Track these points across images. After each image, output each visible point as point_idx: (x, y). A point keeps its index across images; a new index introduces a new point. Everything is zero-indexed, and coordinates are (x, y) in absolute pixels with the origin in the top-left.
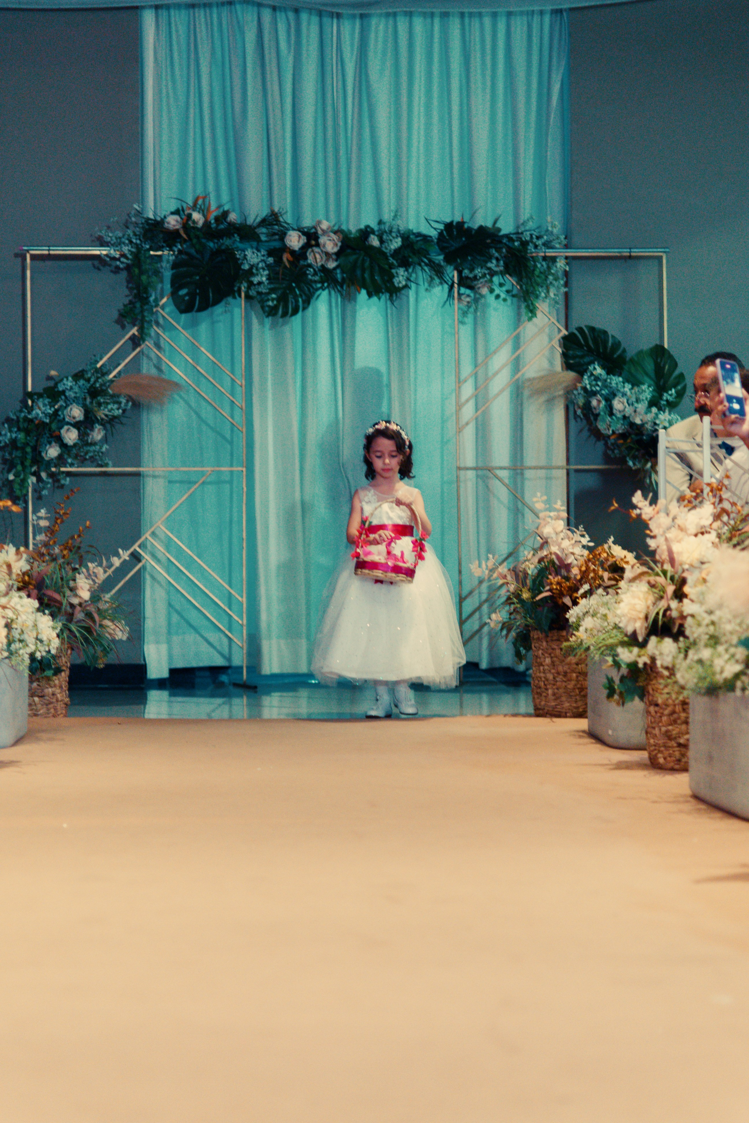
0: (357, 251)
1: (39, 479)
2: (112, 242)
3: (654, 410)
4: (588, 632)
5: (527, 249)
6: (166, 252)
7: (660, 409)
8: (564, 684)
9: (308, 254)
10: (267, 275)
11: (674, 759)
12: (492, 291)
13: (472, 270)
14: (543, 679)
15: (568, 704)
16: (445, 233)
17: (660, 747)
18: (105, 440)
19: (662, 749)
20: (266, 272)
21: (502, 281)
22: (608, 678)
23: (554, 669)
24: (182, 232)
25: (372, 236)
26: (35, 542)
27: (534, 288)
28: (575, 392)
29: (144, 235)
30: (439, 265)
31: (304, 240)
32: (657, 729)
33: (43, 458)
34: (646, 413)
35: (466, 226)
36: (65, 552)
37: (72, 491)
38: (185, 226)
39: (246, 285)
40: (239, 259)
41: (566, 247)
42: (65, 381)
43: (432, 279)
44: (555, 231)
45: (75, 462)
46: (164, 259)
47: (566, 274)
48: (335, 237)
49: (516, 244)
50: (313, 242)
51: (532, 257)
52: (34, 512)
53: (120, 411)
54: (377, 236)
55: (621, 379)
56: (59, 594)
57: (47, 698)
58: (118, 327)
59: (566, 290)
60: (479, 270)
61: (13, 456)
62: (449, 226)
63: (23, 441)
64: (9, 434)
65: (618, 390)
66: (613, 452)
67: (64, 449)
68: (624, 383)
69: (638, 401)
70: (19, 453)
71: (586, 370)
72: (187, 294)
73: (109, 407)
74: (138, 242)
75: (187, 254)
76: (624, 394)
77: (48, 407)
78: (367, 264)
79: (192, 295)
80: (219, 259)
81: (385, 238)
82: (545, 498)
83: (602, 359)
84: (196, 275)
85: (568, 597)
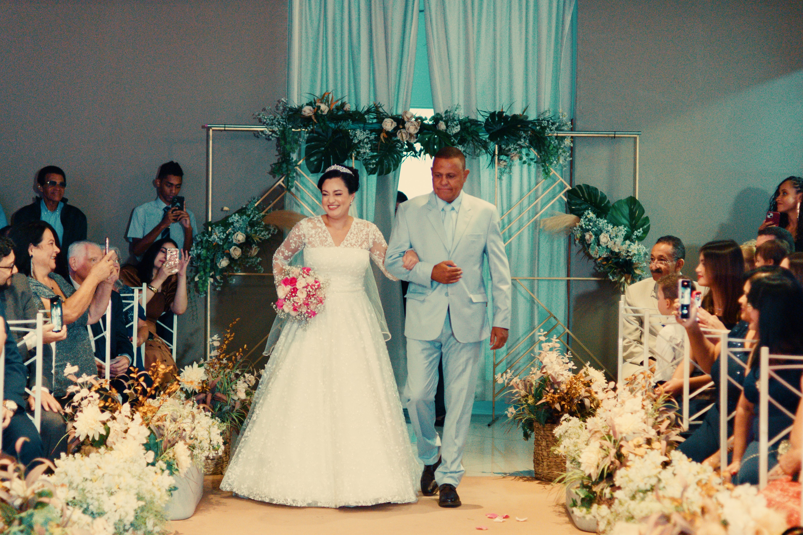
0: (431, 132)
2: (267, 123)
3: (628, 242)
4: (566, 449)
5: (545, 132)
6: (303, 130)
7: (632, 241)
8: (554, 459)
9: (397, 134)
10: (370, 147)
12: (521, 159)
13: (507, 146)
16: (489, 119)
18: (259, 254)
20: (369, 145)
21: (528, 152)
22: (573, 500)
24: (313, 118)
25: (441, 122)
26: (211, 356)
27: (549, 157)
28: (575, 228)
29: (288, 119)
30: (485, 141)
31: (395, 124)
33: (217, 267)
34: (622, 245)
35: (504, 114)
36: (230, 364)
38: (316, 114)
39: (355, 153)
40: (351, 136)
41: (572, 130)
42: (233, 217)
43: (480, 150)
44: (564, 119)
45: (239, 269)
46: (303, 134)
48: (416, 123)
50: (401, 127)
51: (549, 136)
52: (211, 336)
53: (270, 235)
54: (444, 121)
55: (606, 221)
56: (225, 395)
58: (271, 176)
59: (571, 159)
60: (512, 146)
61: (198, 265)
62: (493, 115)
63: (205, 255)
65: (604, 229)
66: (599, 269)
67: (231, 261)
68: (608, 223)
69: (616, 236)
70: (202, 264)
71: (582, 215)
72: (315, 160)
73: (263, 233)
74: (284, 123)
75: (317, 133)
76: (608, 232)
77: (222, 233)
78: (437, 141)
79: (319, 161)
80: (338, 136)
81: (449, 124)
82: (546, 332)
83: (594, 206)
84: (323, 147)
85: (558, 404)
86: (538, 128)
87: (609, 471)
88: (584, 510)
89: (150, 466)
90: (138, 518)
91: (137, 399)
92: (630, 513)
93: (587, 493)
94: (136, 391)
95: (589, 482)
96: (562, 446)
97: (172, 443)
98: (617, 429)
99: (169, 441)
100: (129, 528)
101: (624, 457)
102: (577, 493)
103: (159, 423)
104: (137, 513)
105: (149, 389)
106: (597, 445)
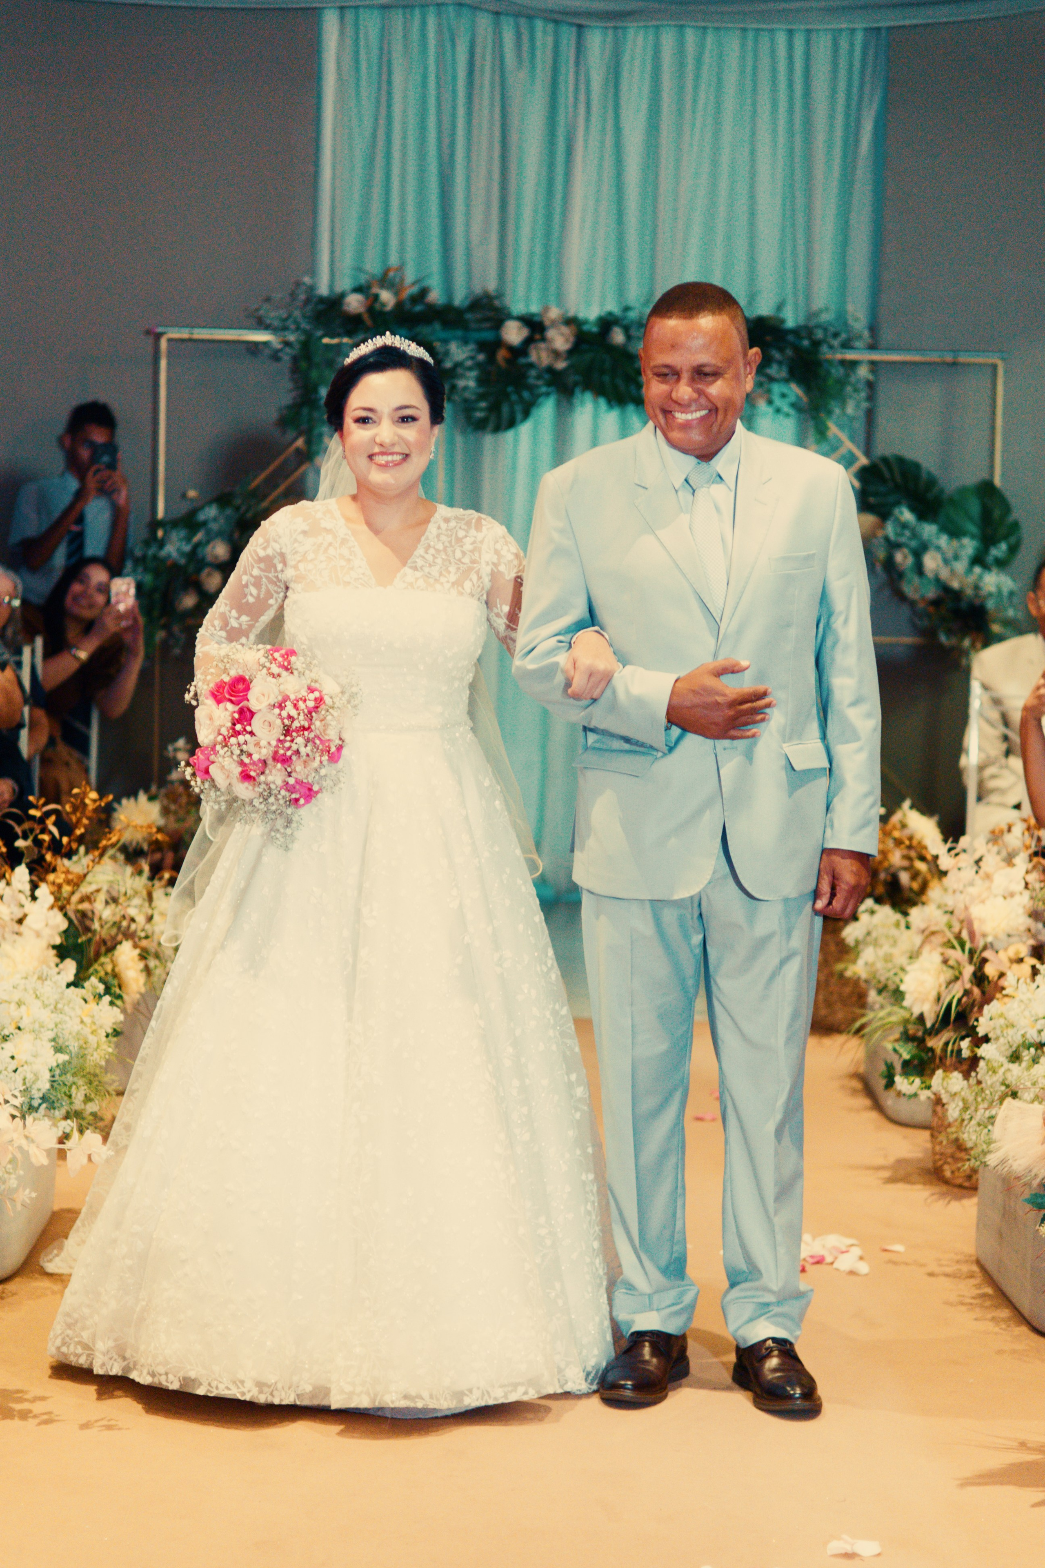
0: (595, 348)
1: (170, 634)
2: (274, 325)
3: (977, 570)
5: (819, 351)
6: (346, 340)
7: (986, 567)
9: (531, 350)
10: (475, 377)
12: (770, 403)
17: (947, 1154)
20: (475, 373)
21: (785, 390)
22: (886, 1064)
24: (366, 317)
25: (615, 329)
27: (826, 402)
28: (874, 540)
29: (316, 319)
31: (525, 333)
33: (175, 608)
34: (968, 574)
38: (371, 310)
40: (439, 353)
41: (872, 347)
42: (207, 510)
44: (858, 325)
46: (343, 348)
47: (870, 385)
48: (565, 330)
49: (806, 343)
50: (538, 337)
51: (826, 362)
54: (622, 328)
55: (935, 527)
59: (869, 405)
63: (151, 585)
65: (931, 543)
66: (921, 620)
67: (203, 598)
68: (940, 531)
69: (956, 557)
70: (144, 600)
71: (890, 514)
74: (308, 327)
76: (938, 548)
77: (184, 543)
78: (608, 365)
81: (634, 332)
83: (913, 498)
87: (960, 1008)
88: (918, 1081)
89: (72, 988)
90: (55, 1085)
91: (42, 858)
92: (1008, 1086)
93: (915, 1051)
94: (38, 843)
95: (918, 1030)
96: (861, 962)
97: (109, 944)
98: (976, 926)
99: (104, 942)
100: (40, 1105)
101: (989, 982)
102: (895, 1050)
103: (85, 906)
104: (53, 1076)
105: (65, 840)
106: (937, 958)
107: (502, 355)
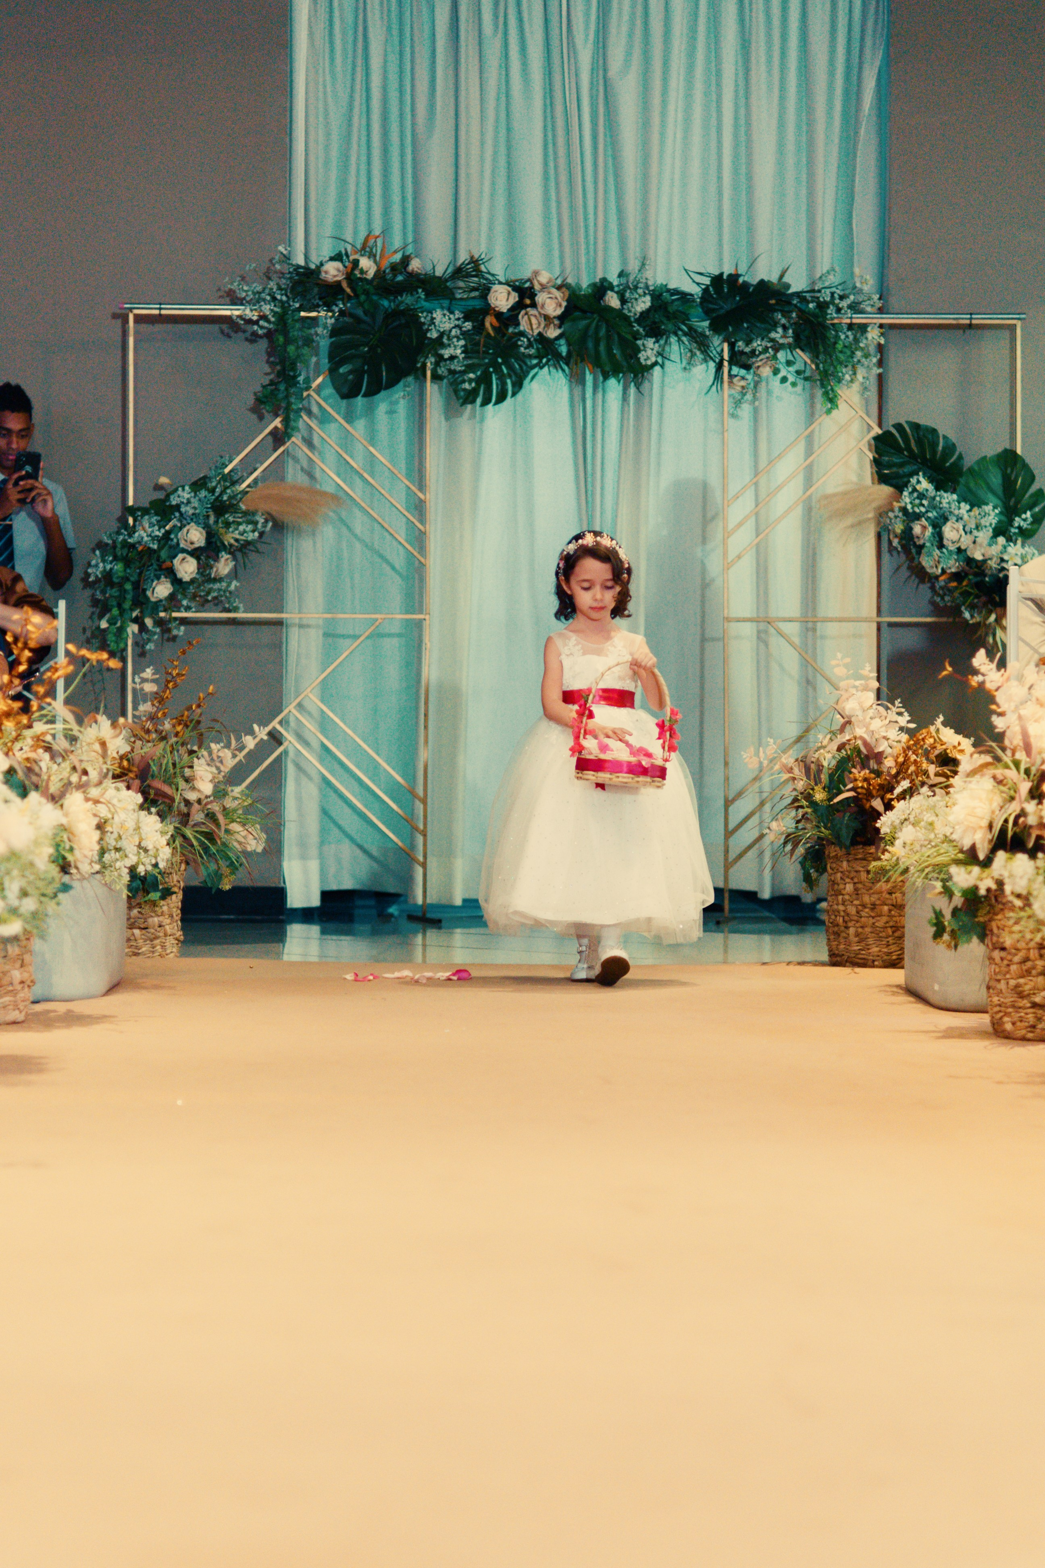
0: (589, 314)
1: (143, 628)
2: (248, 299)
3: (1001, 540)
4: (908, 848)
5: (827, 314)
6: (322, 314)
7: (1009, 539)
8: (871, 921)
9: (520, 317)
10: (462, 346)
11: (1027, 1024)
12: (776, 372)
13: (748, 343)
14: (842, 914)
15: (878, 949)
16: (711, 289)
17: (1007, 1008)
18: (234, 574)
19: (1010, 1010)
20: (462, 343)
21: (790, 358)
22: (935, 911)
23: (857, 899)
24: (344, 285)
25: (610, 293)
26: (137, 713)
27: (835, 368)
28: (891, 514)
29: (293, 289)
30: (703, 335)
31: (514, 297)
32: (1002, 982)
33: (148, 599)
34: (990, 545)
35: (741, 280)
36: (179, 728)
37: (190, 643)
38: (349, 277)
39: (433, 359)
40: (424, 324)
41: (881, 311)
42: (180, 492)
43: (693, 355)
44: (866, 288)
45: (193, 605)
46: (321, 321)
47: (880, 348)
48: (557, 294)
50: (528, 301)
51: (833, 325)
52: (135, 672)
53: (256, 534)
54: (617, 293)
55: (955, 497)
56: (170, 785)
57: (152, 931)
58: (254, 417)
59: (880, 370)
60: (759, 343)
61: (107, 595)
62: (717, 280)
63: (121, 574)
64: (101, 565)
65: (951, 512)
66: (943, 599)
67: (177, 587)
68: (959, 503)
69: (977, 527)
70: (115, 592)
71: (906, 485)
72: (350, 372)
73: (241, 528)
74: (284, 298)
75: (351, 315)
76: (959, 518)
77: (156, 528)
78: (602, 332)
79: (359, 374)
80: (395, 324)
81: (627, 295)
82: (848, 660)
83: (929, 468)
84: (364, 345)
85: (879, 800)
86: (811, 306)
87: (1016, 829)
96: (898, 844)
97: (57, 794)
98: (1033, 741)
107: (489, 322)
